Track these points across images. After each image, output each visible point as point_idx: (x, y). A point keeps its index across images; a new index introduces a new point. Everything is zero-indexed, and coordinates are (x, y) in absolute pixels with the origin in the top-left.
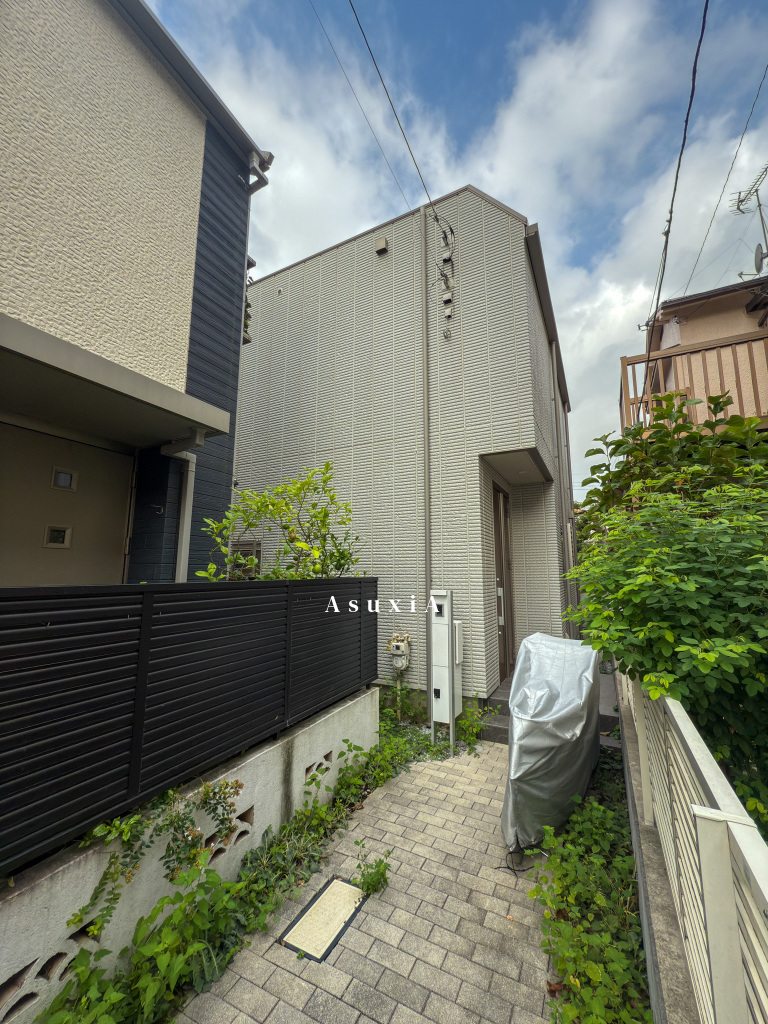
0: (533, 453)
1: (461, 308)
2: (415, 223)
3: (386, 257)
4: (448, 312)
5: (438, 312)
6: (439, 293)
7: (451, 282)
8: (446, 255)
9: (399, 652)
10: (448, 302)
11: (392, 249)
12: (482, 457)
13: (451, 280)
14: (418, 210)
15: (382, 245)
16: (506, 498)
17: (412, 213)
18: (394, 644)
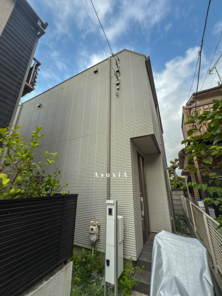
0: (153, 136)
1: (122, 85)
2: (107, 62)
3: (97, 74)
4: (118, 87)
5: (114, 88)
6: (114, 81)
8: (117, 70)
9: (93, 232)
10: (118, 84)
11: (99, 71)
12: (131, 139)
13: (119, 77)
14: (108, 59)
15: (96, 69)
16: (143, 159)
17: (106, 60)
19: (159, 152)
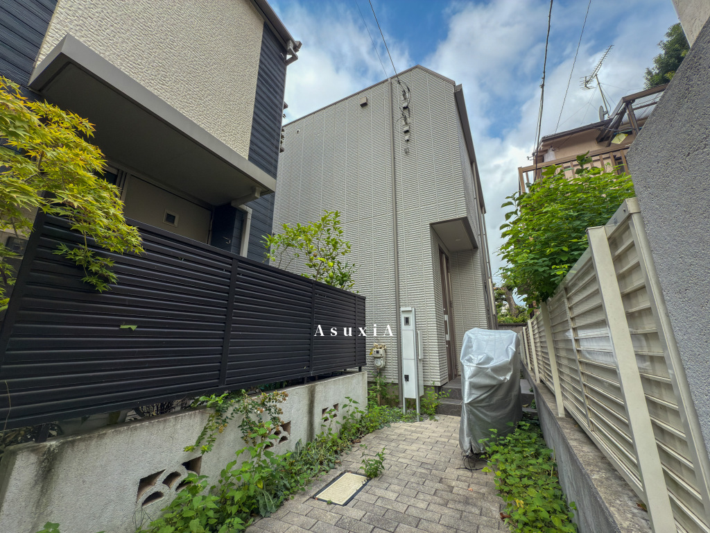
0: (465, 220)
1: (415, 134)
2: (385, 87)
3: (366, 109)
4: (407, 138)
5: (401, 139)
6: (400, 126)
7: (409, 120)
8: (405, 105)
9: (379, 356)
10: (407, 132)
11: (371, 103)
12: (432, 225)
13: (408, 119)
14: (387, 80)
15: (364, 101)
16: (447, 259)
17: (383, 82)
18: (376, 350)
19: (475, 247)
